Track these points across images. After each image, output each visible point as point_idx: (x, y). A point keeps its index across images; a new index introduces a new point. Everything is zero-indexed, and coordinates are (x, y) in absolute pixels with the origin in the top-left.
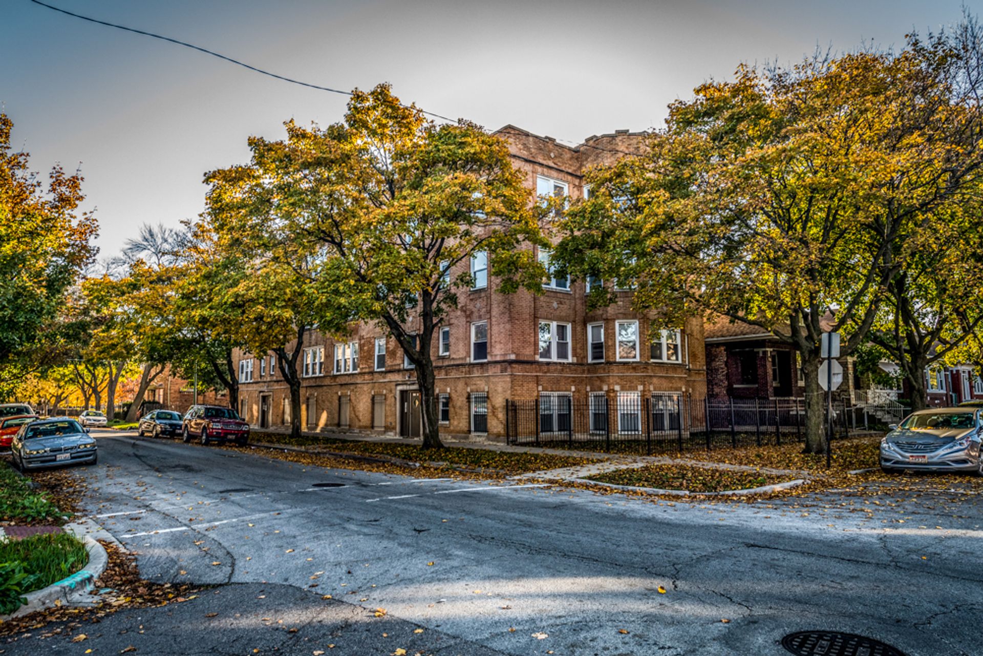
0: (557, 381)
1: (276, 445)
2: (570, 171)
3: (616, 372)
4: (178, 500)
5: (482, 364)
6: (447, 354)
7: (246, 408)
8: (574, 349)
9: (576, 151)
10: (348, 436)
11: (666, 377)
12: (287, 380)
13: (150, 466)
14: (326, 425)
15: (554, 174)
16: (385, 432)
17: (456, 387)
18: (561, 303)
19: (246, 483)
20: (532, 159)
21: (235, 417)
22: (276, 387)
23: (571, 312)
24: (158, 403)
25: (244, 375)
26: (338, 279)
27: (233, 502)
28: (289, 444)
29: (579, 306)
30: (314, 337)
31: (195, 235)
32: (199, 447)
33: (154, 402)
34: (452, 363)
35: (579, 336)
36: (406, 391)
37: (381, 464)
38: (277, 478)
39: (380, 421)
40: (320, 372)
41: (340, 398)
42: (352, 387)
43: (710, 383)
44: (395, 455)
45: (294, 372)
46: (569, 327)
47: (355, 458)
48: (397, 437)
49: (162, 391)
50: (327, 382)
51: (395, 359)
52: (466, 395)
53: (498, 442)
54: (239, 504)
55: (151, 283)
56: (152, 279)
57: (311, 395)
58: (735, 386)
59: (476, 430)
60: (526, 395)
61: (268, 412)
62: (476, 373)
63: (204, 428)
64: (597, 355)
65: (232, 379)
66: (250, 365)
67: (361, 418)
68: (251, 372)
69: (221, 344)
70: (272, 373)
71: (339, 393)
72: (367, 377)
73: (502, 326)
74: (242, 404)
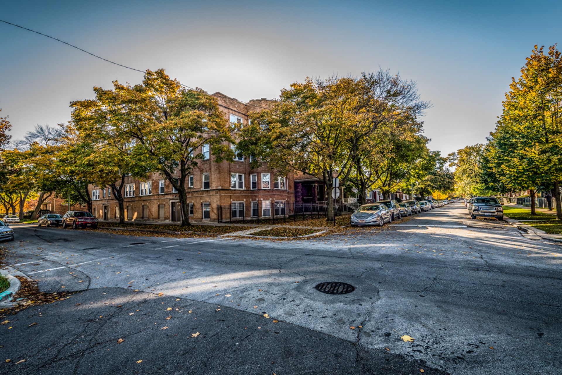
0: (239, 197)
1: (112, 228)
2: (243, 113)
3: (261, 193)
4: (60, 255)
5: (207, 191)
6: (192, 186)
7: (96, 212)
8: (245, 184)
9: (246, 106)
10: (147, 222)
11: (280, 195)
12: (117, 199)
13: (44, 240)
14: (137, 218)
15: (237, 114)
16: (165, 220)
17: (196, 200)
18: (240, 166)
19: (97, 245)
20: (228, 107)
21: (90, 216)
22: (111, 202)
23: (244, 170)
24: (49, 210)
25: (95, 197)
26: (141, 154)
27: (89, 254)
28: (118, 227)
29: (247, 167)
30: (130, 179)
31: (67, 131)
32: (72, 230)
33: (46, 210)
34: (194, 190)
35: (247, 179)
36: (174, 202)
37: (163, 233)
38: (113, 242)
39: (162, 216)
40: (133, 195)
41: (143, 206)
42: (149, 201)
43: (296, 197)
44: (169, 229)
45: (120, 195)
46: (243, 176)
47: (150, 232)
48: (170, 222)
49: (50, 205)
50: (137, 199)
51: (169, 189)
52: (200, 203)
53: (214, 222)
55: (42, 153)
56: (43, 151)
57: (129, 205)
58: (305, 198)
59: (205, 218)
60: (226, 203)
61: (108, 213)
62: (205, 194)
63: (74, 221)
64: (254, 187)
65: (88, 199)
66: (98, 192)
67: (153, 214)
68: (99, 195)
69: (82, 182)
70: (109, 195)
71: (143, 204)
72: (156, 197)
73: (216, 175)
74: (94, 210)
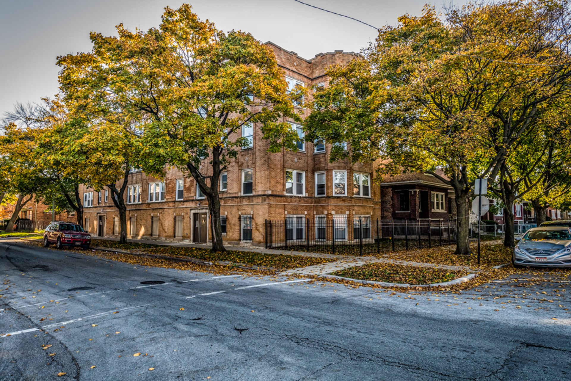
0: (296, 208)
1: (110, 249)
2: (306, 75)
3: (332, 203)
4: (33, 298)
5: (249, 197)
6: (226, 190)
7: (88, 224)
8: (307, 188)
9: (309, 63)
10: (158, 242)
11: (362, 206)
12: (117, 205)
13: (16, 266)
14: (143, 235)
15: (296, 76)
16: (183, 240)
17: (231, 212)
18: (299, 159)
19: (89, 281)
20: (283, 65)
21: (81, 230)
22: (109, 210)
23: (305, 165)
24: (29, 220)
25: (87, 202)
27: (79, 300)
28: (118, 248)
29: (310, 161)
30: (134, 178)
31: (52, 109)
32: (54, 250)
33: (26, 219)
34: (229, 196)
35: (310, 180)
36: (198, 214)
37: (185, 263)
38: (112, 276)
39: (179, 232)
40: (139, 201)
41: (152, 218)
42: (161, 211)
43: (383, 210)
44: (194, 257)
45: (122, 201)
46: (304, 174)
47: (166, 259)
48: (191, 243)
49: (31, 212)
50: (144, 207)
51: (190, 193)
52: (238, 217)
53: (259, 246)
54: (83, 303)
55: (20, 139)
56: (21, 136)
57: (132, 215)
58: (396, 212)
59: (244, 239)
60: (278, 217)
61: (103, 226)
62: (245, 202)
63: (59, 237)
64: (321, 191)
65: (78, 205)
66: (91, 196)
67: (166, 230)
68: (92, 200)
69: (71, 181)
70: (106, 201)
71: (152, 215)
72: (171, 204)
73: (263, 172)
74: (86, 221)
